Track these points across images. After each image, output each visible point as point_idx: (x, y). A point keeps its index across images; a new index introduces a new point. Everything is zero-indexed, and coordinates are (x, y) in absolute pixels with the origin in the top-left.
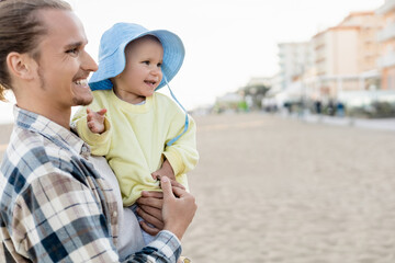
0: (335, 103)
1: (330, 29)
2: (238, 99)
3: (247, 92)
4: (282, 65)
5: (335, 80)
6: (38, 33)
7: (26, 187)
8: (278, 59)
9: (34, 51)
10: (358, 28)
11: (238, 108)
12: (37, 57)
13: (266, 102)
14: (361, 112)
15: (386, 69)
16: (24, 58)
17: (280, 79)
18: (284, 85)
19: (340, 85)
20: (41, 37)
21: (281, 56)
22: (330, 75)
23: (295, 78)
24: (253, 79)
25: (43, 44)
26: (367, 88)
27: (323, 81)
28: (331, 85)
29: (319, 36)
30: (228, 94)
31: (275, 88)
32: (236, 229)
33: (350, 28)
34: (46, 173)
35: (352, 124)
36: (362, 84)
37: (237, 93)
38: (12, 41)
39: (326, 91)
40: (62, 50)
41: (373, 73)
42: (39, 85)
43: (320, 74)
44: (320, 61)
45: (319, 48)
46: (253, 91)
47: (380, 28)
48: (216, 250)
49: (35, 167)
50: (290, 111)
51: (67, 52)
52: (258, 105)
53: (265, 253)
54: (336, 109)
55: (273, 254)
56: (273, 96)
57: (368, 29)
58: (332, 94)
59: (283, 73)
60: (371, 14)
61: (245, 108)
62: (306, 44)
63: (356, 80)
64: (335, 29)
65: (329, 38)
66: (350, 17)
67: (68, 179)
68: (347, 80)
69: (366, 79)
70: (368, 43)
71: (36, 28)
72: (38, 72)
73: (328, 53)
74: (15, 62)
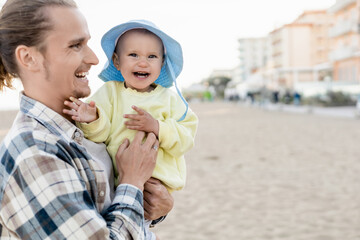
0: (292, 93)
1: (286, 26)
2: (203, 89)
3: (211, 83)
4: (242, 58)
5: (291, 72)
6: (45, 28)
7: (15, 168)
8: (238, 53)
9: (41, 45)
10: (311, 25)
11: (203, 97)
12: (43, 51)
13: (229, 92)
14: (317, 101)
15: (337, 63)
16: (31, 51)
17: (239, 71)
18: (244, 77)
19: (296, 76)
20: (47, 33)
21: (241, 50)
22: (286, 68)
23: (254, 70)
24: (215, 71)
25: (49, 39)
26: (322, 79)
27: (281, 73)
28: (287, 76)
29: (275, 32)
30: (194, 85)
31: (236, 79)
32: (237, 207)
33: (304, 25)
34: (32, 155)
35: (310, 112)
36: (316, 76)
37: (202, 83)
38: (21, 35)
39: (282, 81)
40: (66, 45)
41: (325, 66)
42: (44, 76)
43: (277, 66)
44: (277, 55)
45: (276, 43)
46: (217, 82)
47: (332, 25)
48: (224, 227)
49: (22, 150)
50: (253, 100)
51: (71, 47)
52: (221, 95)
53: (270, 230)
54: (293, 98)
55: (278, 231)
56: (234, 87)
57: (320, 26)
58: (288, 85)
59: (242, 66)
60: (324, 12)
61: (209, 97)
62: (264, 39)
63: (311, 72)
64: (290, 25)
65: (285, 34)
66: (303, 15)
67: (52, 160)
68: (302, 72)
69: (320, 72)
70: (320, 39)
71: (43, 24)
72: (44, 64)
73: (284, 47)
74: (23, 54)
